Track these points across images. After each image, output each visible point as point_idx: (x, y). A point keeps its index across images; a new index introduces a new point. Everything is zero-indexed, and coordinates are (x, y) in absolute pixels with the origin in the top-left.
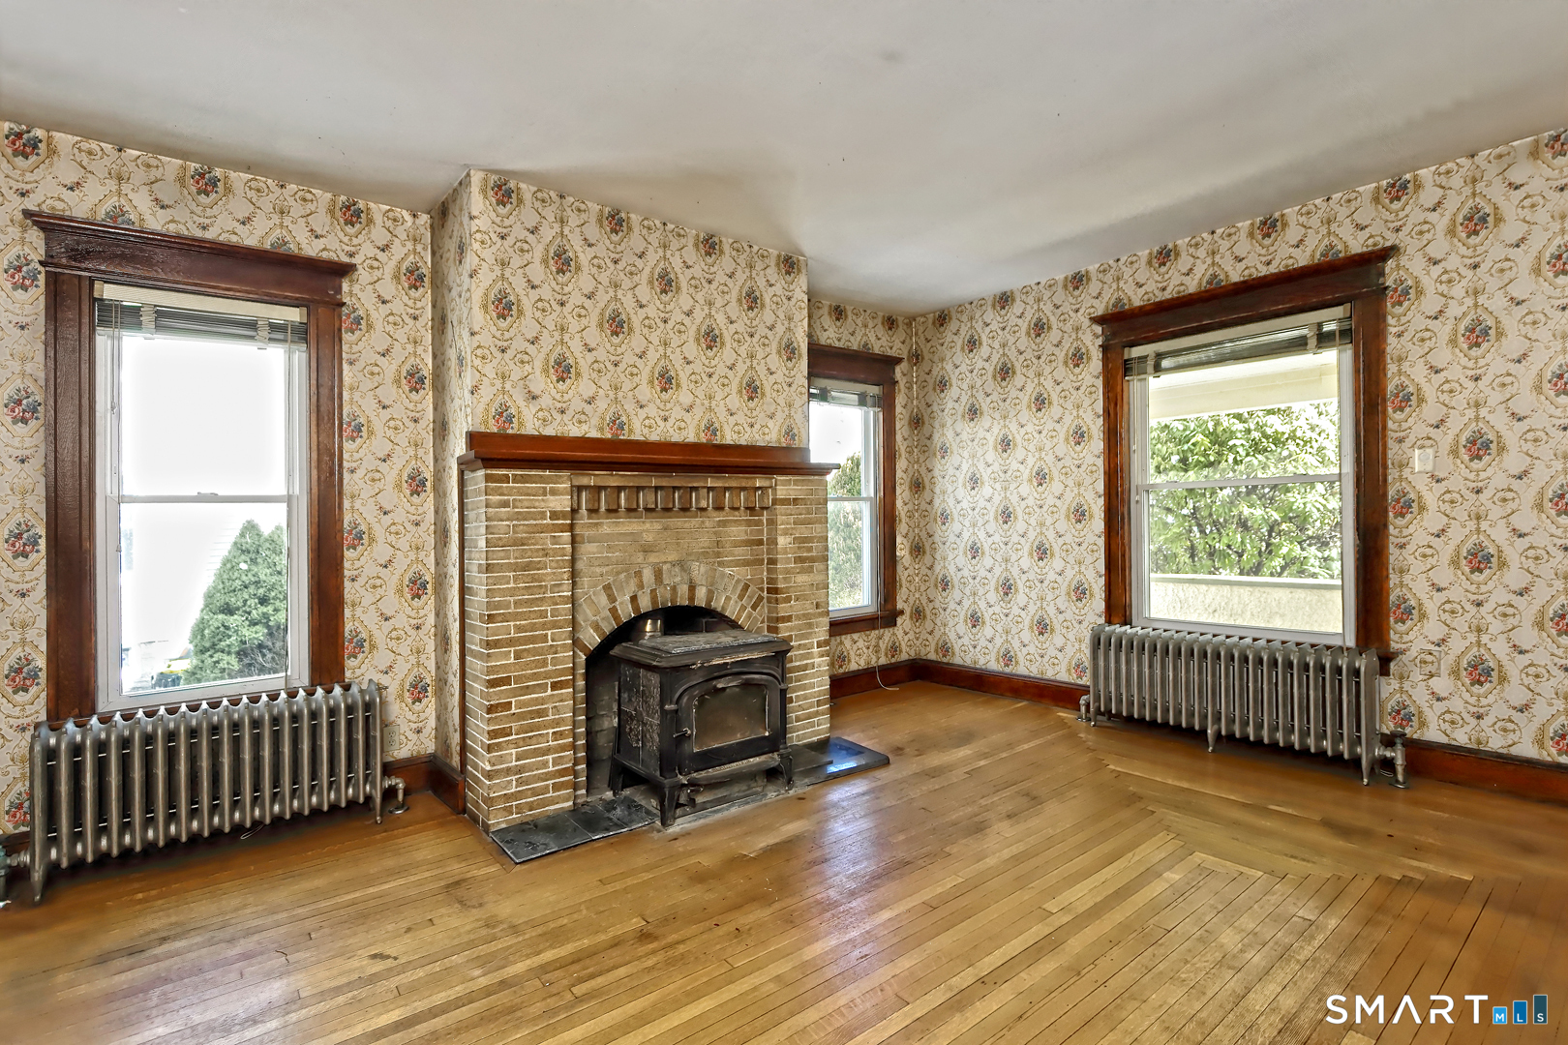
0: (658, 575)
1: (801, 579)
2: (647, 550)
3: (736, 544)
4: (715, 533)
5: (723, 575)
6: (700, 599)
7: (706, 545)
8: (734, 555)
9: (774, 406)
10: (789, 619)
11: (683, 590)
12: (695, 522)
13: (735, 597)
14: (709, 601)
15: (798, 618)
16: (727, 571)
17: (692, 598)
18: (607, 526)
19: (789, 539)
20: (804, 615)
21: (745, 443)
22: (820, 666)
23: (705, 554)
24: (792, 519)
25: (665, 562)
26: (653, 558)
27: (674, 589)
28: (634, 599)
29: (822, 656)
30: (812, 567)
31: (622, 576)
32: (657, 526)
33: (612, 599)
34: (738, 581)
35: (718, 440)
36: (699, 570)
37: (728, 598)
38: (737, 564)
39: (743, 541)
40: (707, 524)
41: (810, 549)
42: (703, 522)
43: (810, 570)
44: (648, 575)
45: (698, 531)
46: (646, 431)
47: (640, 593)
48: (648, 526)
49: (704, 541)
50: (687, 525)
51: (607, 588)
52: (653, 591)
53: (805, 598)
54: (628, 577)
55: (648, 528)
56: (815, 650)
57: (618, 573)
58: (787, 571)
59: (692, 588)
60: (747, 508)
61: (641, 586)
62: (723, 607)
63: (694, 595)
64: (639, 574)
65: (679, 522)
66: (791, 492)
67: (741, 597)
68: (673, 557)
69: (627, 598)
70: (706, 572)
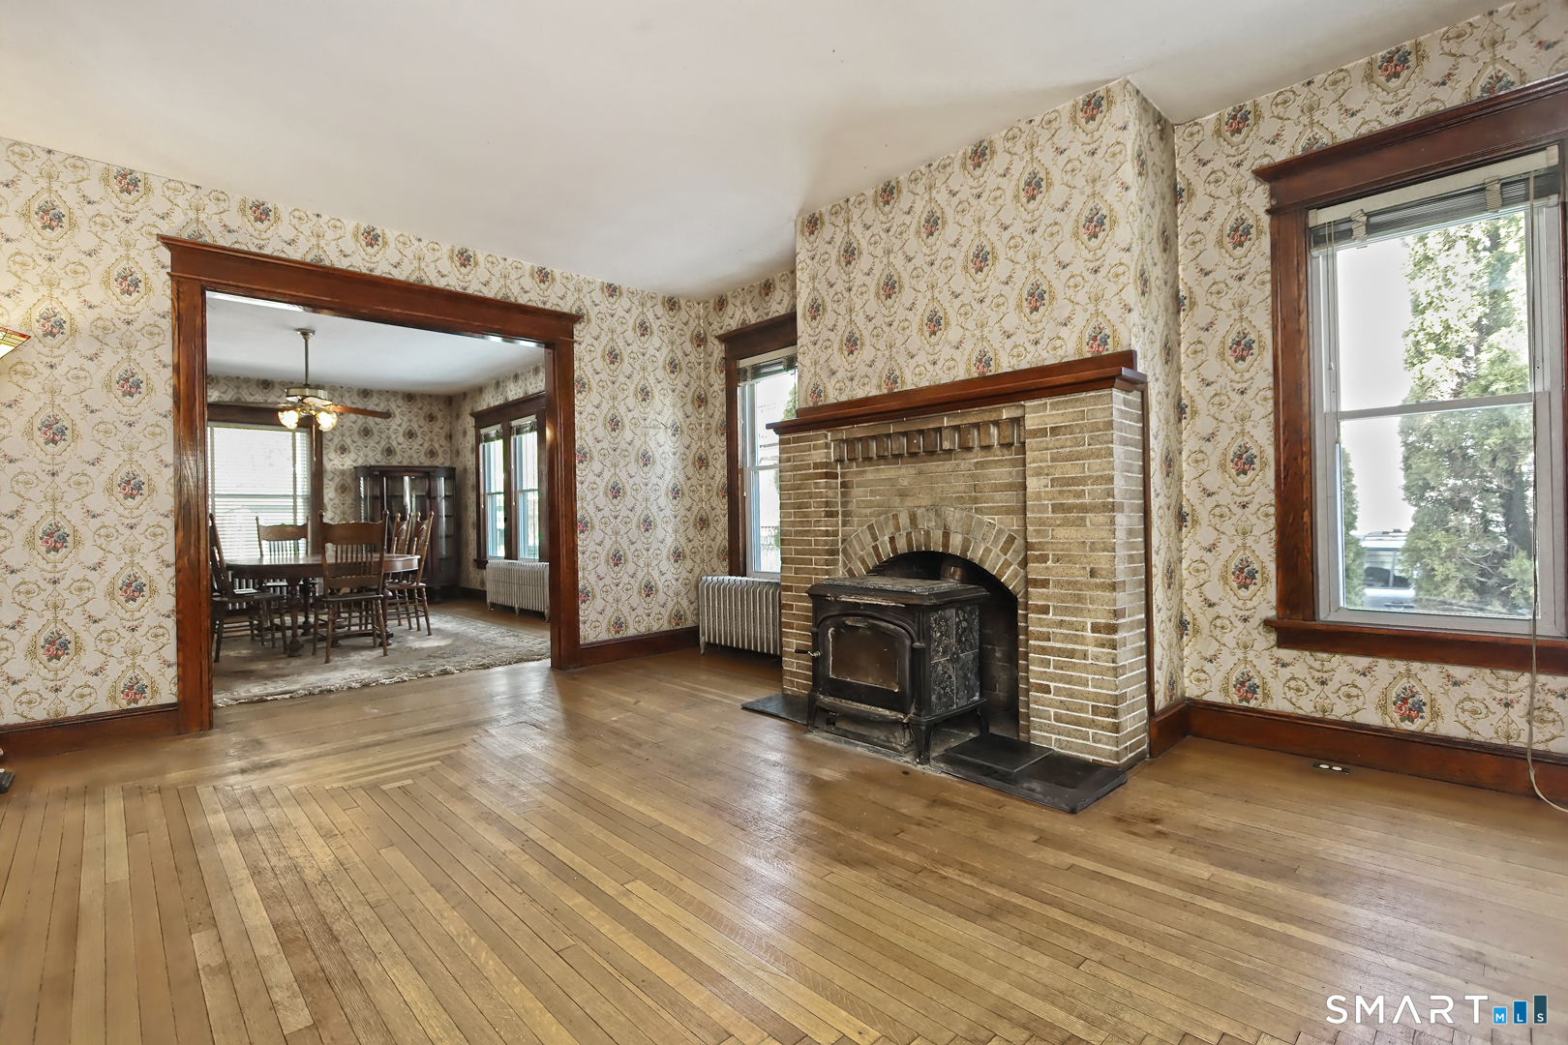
0: (913, 519)
1: (1062, 533)
2: (903, 494)
3: (996, 488)
4: (972, 476)
5: (981, 523)
6: (956, 545)
7: (961, 489)
8: (993, 501)
9: (1070, 307)
10: (1045, 583)
11: (937, 536)
12: (949, 465)
13: (996, 550)
14: (965, 549)
15: (1059, 584)
16: (986, 519)
17: (946, 545)
18: (871, 473)
19: (1046, 480)
20: (1069, 583)
21: (1027, 366)
22: (1097, 658)
23: (960, 499)
24: (1048, 455)
25: (919, 507)
26: (910, 502)
27: (928, 533)
28: (892, 540)
29: (1103, 646)
30: (1083, 519)
31: (882, 518)
32: (913, 471)
33: (875, 539)
34: (1000, 532)
35: (993, 371)
36: (954, 516)
37: (987, 550)
38: (998, 511)
39: (1005, 485)
40: (962, 467)
41: (1080, 495)
42: (957, 465)
43: (1080, 523)
44: (904, 520)
45: (952, 475)
46: (916, 379)
47: (897, 534)
48: (903, 471)
49: (960, 485)
50: (941, 469)
51: (871, 528)
52: (909, 534)
53: (1071, 559)
54: (887, 518)
55: (903, 474)
56: (1089, 634)
57: (880, 515)
58: (1042, 522)
59: (946, 535)
60: (1002, 445)
61: (898, 529)
62: (981, 560)
63: (948, 541)
64: (895, 517)
65: (933, 466)
66: (1047, 420)
67: (1005, 550)
68: (926, 501)
69: (887, 538)
70: (961, 518)
